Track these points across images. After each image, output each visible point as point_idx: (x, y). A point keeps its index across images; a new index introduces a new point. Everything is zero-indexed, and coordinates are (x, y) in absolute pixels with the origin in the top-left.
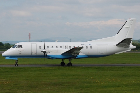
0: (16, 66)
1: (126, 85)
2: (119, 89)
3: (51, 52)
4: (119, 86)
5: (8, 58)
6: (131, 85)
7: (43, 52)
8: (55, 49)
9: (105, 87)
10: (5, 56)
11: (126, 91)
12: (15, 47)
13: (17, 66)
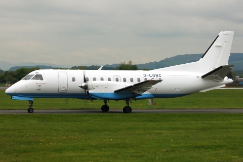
0: (29, 112)
1: (97, 147)
2: (84, 154)
3: (96, 88)
4: (83, 149)
5: (17, 98)
6: (105, 147)
7: (81, 87)
8: (106, 82)
9: (60, 150)
10: (11, 95)
11: (98, 157)
12: (29, 79)
13: (32, 112)
